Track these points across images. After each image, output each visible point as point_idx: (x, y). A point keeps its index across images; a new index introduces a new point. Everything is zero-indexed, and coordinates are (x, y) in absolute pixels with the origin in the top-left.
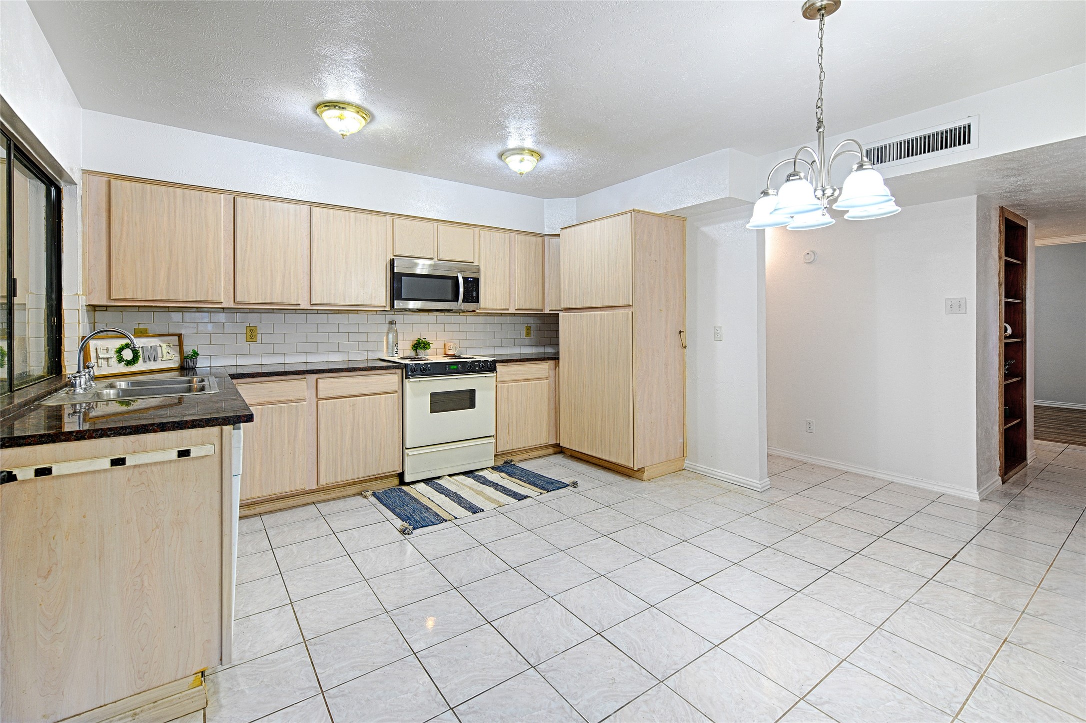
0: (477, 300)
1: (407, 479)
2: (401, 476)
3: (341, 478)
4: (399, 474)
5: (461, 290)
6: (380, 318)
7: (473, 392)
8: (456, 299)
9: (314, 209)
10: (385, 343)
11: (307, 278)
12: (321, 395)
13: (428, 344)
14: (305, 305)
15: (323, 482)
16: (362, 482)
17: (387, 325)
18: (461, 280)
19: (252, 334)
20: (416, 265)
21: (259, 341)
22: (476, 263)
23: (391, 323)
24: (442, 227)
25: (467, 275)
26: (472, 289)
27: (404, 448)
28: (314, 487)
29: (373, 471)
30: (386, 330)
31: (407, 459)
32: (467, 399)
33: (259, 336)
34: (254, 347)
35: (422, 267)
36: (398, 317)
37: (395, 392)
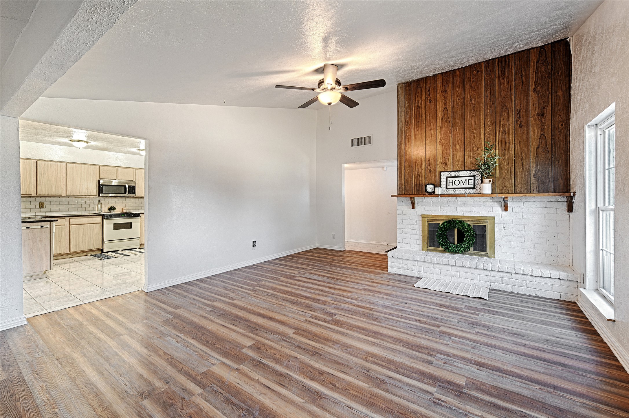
0: (134, 193)
1: (104, 251)
2: (102, 250)
3: (79, 250)
4: (101, 249)
5: (127, 190)
6: (95, 199)
7: (131, 223)
8: (125, 193)
9: (67, 164)
10: (97, 208)
11: (65, 186)
12: (71, 224)
13: (115, 208)
14: (64, 195)
15: (72, 251)
16: (87, 252)
17: (98, 202)
18: (127, 187)
19: (42, 205)
20: (112, 182)
21: (44, 207)
22: (134, 181)
23: (99, 201)
24: (119, 169)
25: (130, 185)
26: (132, 190)
27: (103, 241)
28: (69, 252)
29: (91, 248)
30: (97, 203)
31: (104, 244)
32: (129, 226)
33: (45, 206)
34: (42, 209)
35: (114, 182)
36: (102, 199)
37: (100, 223)
